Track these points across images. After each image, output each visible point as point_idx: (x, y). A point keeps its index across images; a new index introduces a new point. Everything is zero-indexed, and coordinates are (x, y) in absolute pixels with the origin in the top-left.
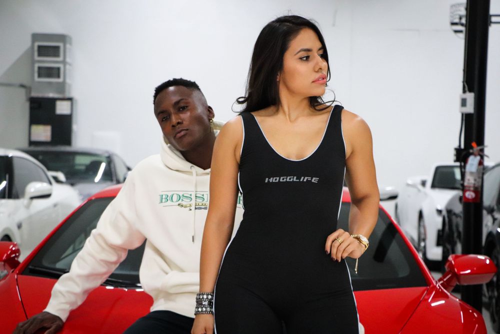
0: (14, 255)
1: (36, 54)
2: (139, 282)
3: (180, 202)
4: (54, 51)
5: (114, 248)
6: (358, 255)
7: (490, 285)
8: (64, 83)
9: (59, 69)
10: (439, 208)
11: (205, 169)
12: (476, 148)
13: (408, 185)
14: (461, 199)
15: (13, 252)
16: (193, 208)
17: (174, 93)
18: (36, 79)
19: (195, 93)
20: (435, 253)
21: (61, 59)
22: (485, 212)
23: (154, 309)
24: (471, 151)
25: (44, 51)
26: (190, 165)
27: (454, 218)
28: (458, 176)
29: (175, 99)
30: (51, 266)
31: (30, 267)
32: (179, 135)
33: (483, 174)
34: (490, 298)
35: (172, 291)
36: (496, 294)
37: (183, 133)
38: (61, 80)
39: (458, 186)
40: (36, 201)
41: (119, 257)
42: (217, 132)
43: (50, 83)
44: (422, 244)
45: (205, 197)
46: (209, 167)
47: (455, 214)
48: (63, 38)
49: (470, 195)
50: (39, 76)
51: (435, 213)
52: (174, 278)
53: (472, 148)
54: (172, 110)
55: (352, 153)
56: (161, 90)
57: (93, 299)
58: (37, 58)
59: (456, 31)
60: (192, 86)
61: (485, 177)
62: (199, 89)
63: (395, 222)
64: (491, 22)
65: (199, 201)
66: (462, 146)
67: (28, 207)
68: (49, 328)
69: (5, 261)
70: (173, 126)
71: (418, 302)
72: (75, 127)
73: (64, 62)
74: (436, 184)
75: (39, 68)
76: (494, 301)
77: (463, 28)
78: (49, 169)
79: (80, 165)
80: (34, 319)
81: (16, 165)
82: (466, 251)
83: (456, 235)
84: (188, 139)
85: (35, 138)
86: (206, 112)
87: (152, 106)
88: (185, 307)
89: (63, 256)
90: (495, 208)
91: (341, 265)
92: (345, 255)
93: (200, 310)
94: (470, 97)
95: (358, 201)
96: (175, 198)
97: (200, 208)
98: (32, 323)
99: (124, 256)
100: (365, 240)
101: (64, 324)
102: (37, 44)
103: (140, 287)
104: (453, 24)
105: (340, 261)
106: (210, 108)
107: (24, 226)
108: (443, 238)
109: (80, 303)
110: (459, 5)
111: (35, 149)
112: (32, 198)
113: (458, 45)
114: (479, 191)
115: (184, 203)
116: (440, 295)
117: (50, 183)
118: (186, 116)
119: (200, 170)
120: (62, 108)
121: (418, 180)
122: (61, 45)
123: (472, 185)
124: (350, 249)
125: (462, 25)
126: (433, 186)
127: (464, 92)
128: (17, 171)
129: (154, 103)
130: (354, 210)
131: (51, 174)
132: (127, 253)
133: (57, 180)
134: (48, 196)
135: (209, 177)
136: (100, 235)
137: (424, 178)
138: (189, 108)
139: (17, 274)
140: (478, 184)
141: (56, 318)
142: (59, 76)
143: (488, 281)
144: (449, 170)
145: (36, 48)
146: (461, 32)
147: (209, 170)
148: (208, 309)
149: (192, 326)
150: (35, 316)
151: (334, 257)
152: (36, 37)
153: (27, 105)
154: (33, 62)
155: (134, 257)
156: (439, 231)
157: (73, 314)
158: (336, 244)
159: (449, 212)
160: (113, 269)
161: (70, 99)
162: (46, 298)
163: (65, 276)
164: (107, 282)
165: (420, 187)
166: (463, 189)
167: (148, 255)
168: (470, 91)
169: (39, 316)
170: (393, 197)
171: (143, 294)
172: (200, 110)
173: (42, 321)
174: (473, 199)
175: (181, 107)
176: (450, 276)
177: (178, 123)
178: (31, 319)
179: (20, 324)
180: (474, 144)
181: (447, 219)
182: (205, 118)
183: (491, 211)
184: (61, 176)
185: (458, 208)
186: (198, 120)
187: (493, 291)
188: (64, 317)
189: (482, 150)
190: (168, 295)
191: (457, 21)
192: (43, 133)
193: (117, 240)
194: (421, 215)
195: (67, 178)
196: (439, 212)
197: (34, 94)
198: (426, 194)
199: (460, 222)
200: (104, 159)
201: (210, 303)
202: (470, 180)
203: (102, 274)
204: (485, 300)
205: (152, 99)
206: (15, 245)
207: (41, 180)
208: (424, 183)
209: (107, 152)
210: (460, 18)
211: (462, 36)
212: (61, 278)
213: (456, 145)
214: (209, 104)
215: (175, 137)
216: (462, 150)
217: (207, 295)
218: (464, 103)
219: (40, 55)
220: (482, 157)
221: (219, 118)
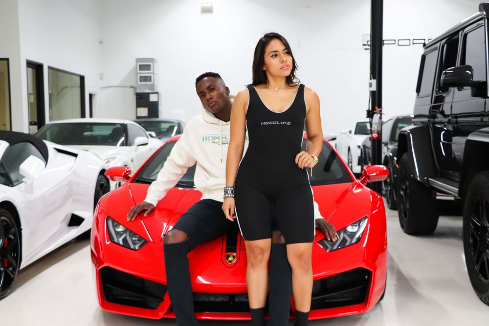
0: (127, 173)
1: (138, 69)
2: (194, 185)
3: (213, 140)
4: (147, 67)
5: (180, 167)
6: (312, 165)
7: (385, 181)
8: (153, 85)
9: (150, 77)
10: (359, 145)
11: (226, 121)
12: (378, 110)
13: (342, 133)
14: (370, 138)
15: (127, 172)
16: (221, 143)
17: (207, 81)
18: (139, 83)
19: (219, 80)
20: (357, 169)
21: (151, 71)
22: (383, 145)
23: (203, 198)
24: (375, 111)
25: (142, 67)
26: (218, 120)
27: (367, 149)
28: (369, 128)
29: (208, 85)
30: (148, 178)
31: (136, 179)
32: (211, 105)
33: (382, 125)
34: (386, 191)
35: (212, 188)
36: (389, 188)
37: (213, 104)
38: (152, 83)
39: (369, 132)
40: (140, 147)
41: (183, 172)
42: (232, 100)
43: (146, 85)
44: (350, 165)
45: (227, 137)
46: (229, 120)
47: (367, 147)
48: (152, 60)
49: (375, 135)
50: (141, 81)
51: (357, 148)
52: (212, 181)
53: (375, 109)
54: (206, 91)
55: (309, 110)
56: (199, 79)
57: (170, 194)
58: (139, 71)
59: (366, 49)
60: (216, 76)
61: (383, 127)
62: (220, 77)
63: (336, 150)
64: (384, 44)
65: (224, 139)
66: (370, 109)
67: (136, 150)
68: (147, 210)
69: (123, 176)
70: (208, 100)
71: (346, 192)
72: (160, 108)
73: (153, 73)
74: (357, 132)
75: (140, 77)
76: (388, 192)
77: (369, 47)
78: (147, 130)
79: (163, 128)
80: (139, 205)
81: (129, 127)
82: (373, 164)
83: (368, 159)
84: (216, 107)
85: (139, 115)
86: (225, 91)
87: (195, 89)
88: (218, 197)
89: (152, 175)
90: (389, 142)
91: (304, 171)
92: (306, 165)
93: (227, 195)
94: (374, 82)
95: (311, 138)
96: (211, 138)
97: (225, 144)
98: (138, 207)
99: (185, 171)
100: (316, 159)
101: (155, 208)
102: (139, 64)
103: (195, 188)
104: (364, 45)
105: (303, 168)
106: (227, 87)
107: (134, 161)
108: (362, 161)
109: (163, 196)
110: (367, 34)
111: (139, 120)
112: (138, 145)
113: (367, 56)
114: (380, 133)
115: (215, 141)
116: (359, 186)
117: (148, 137)
118: (214, 94)
119: (224, 123)
120: (153, 98)
121: (347, 130)
122: (151, 64)
123: (376, 130)
124: (309, 162)
125: (369, 45)
126: (356, 133)
127: (371, 79)
128: (130, 132)
129: (196, 87)
130: (309, 143)
131: (148, 133)
132: (187, 169)
133: (151, 136)
134: (146, 144)
135: (229, 126)
136: (172, 160)
137: (350, 129)
138: (216, 89)
139: (130, 183)
140: (380, 129)
141: (150, 205)
142: (151, 81)
143: (384, 179)
144: (364, 124)
145: (138, 66)
146: (368, 49)
147: (229, 122)
148: (232, 195)
149: (222, 205)
150: (140, 204)
151: (300, 166)
152: (138, 60)
153: (135, 97)
154: (137, 74)
155: (191, 171)
156: (359, 157)
157: (159, 202)
158: (301, 159)
159: (364, 146)
160: (179, 178)
161: (157, 93)
162: (145, 194)
163: (154, 182)
164: (178, 185)
165: (349, 134)
166: (371, 132)
167: (198, 170)
168: (374, 78)
169: (142, 204)
170: (334, 139)
171: (197, 191)
172: (222, 90)
173: (143, 206)
174: (377, 138)
175: (211, 89)
176: (364, 177)
177: (210, 98)
178: (138, 205)
179: (132, 208)
180: (376, 108)
181: (363, 150)
182: (225, 94)
183: (386, 144)
184: (153, 134)
185: (369, 144)
186: (221, 95)
187: (388, 187)
188: (155, 204)
189: (381, 111)
190: (210, 191)
191: (366, 43)
192: (143, 112)
193: (181, 162)
194: (349, 149)
195: (156, 135)
196: (359, 147)
197: (138, 91)
198: (351, 138)
199: (370, 151)
200: (176, 125)
201: (232, 192)
202: (375, 127)
203: (174, 181)
204: (384, 192)
205: (194, 85)
206: (128, 168)
207: (143, 136)
208: (350, 132)
209: (178, 121)
210: (368, 42)
211: (369, 51)
212: (152, 184)
213: (367, 109)
214: (227, 86)
215: (209, 106)
216: (370, 111)
217: (231, 188)
218: (371, 85)
219: (140, 70)
220: (381, 114)
221: (233, 93)
